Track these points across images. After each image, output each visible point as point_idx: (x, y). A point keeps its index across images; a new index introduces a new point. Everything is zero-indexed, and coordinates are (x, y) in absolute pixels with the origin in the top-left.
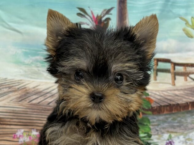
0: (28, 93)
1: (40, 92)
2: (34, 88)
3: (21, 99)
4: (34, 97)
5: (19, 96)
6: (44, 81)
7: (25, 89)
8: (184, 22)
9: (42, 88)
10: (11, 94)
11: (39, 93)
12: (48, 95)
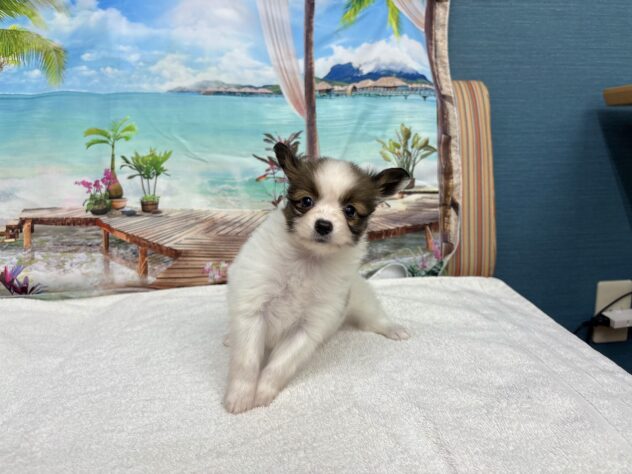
0: (216, 224)
1: (229, 222)
2: (222, 218)
3: (208, 230)
4: (223, 227)
5: (206, 227)
6: (232, 210)
7: (212, 220)
8: (381, 145)
9: (230, 217)
10: (198, 226)
11: (227, 223)
12: (237, 225)
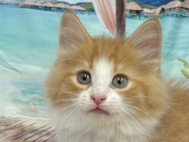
0: (24, 131)
1: (37, 130)
2: (30, 126)
4: (30, 135)
5: (15, 134)
7: (21, 127)
8: (183, 63)
9: (38, 126)
10: (7, 132)
11: (34, 131)
12: (44, 133)
